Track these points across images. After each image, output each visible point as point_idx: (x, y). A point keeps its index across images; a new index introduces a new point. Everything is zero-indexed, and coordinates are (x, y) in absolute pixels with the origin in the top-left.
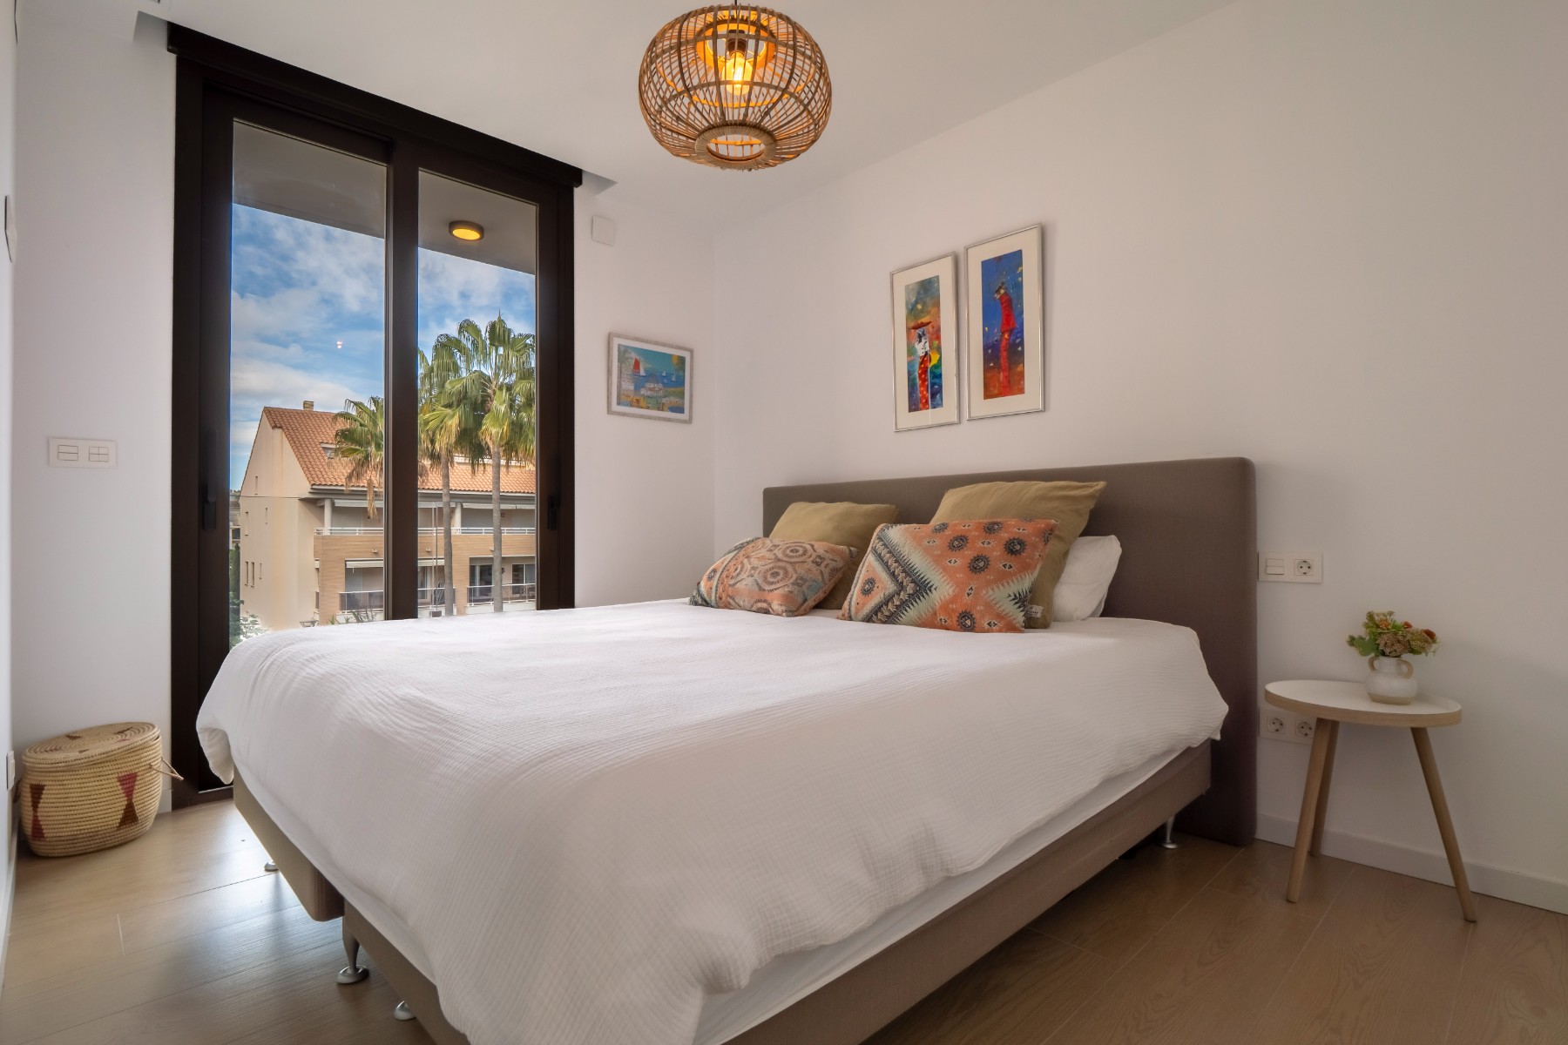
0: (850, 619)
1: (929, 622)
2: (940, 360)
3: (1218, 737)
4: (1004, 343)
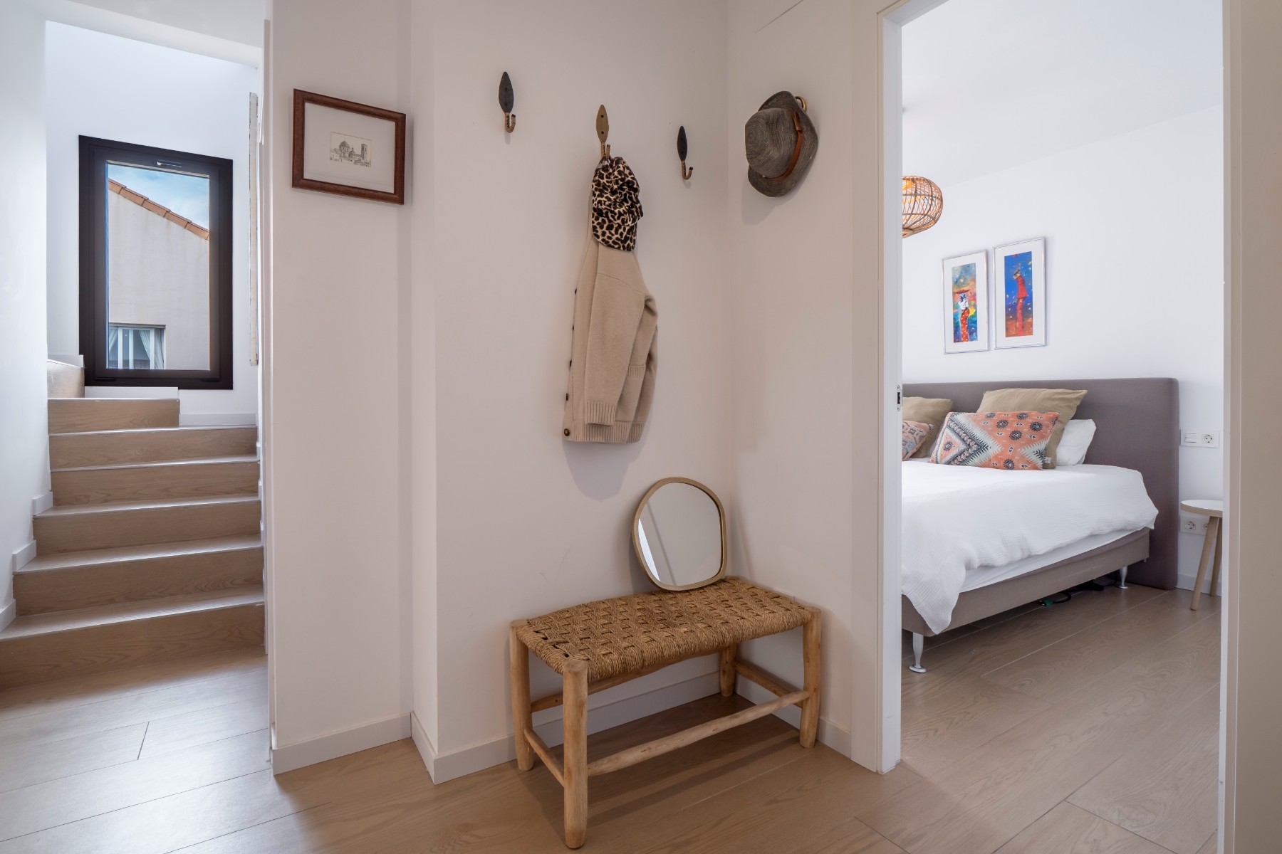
0: (937, 463)
1: (986, 465)
2: (976, 312)
3: (1153, 528)
4: (1019, 305)
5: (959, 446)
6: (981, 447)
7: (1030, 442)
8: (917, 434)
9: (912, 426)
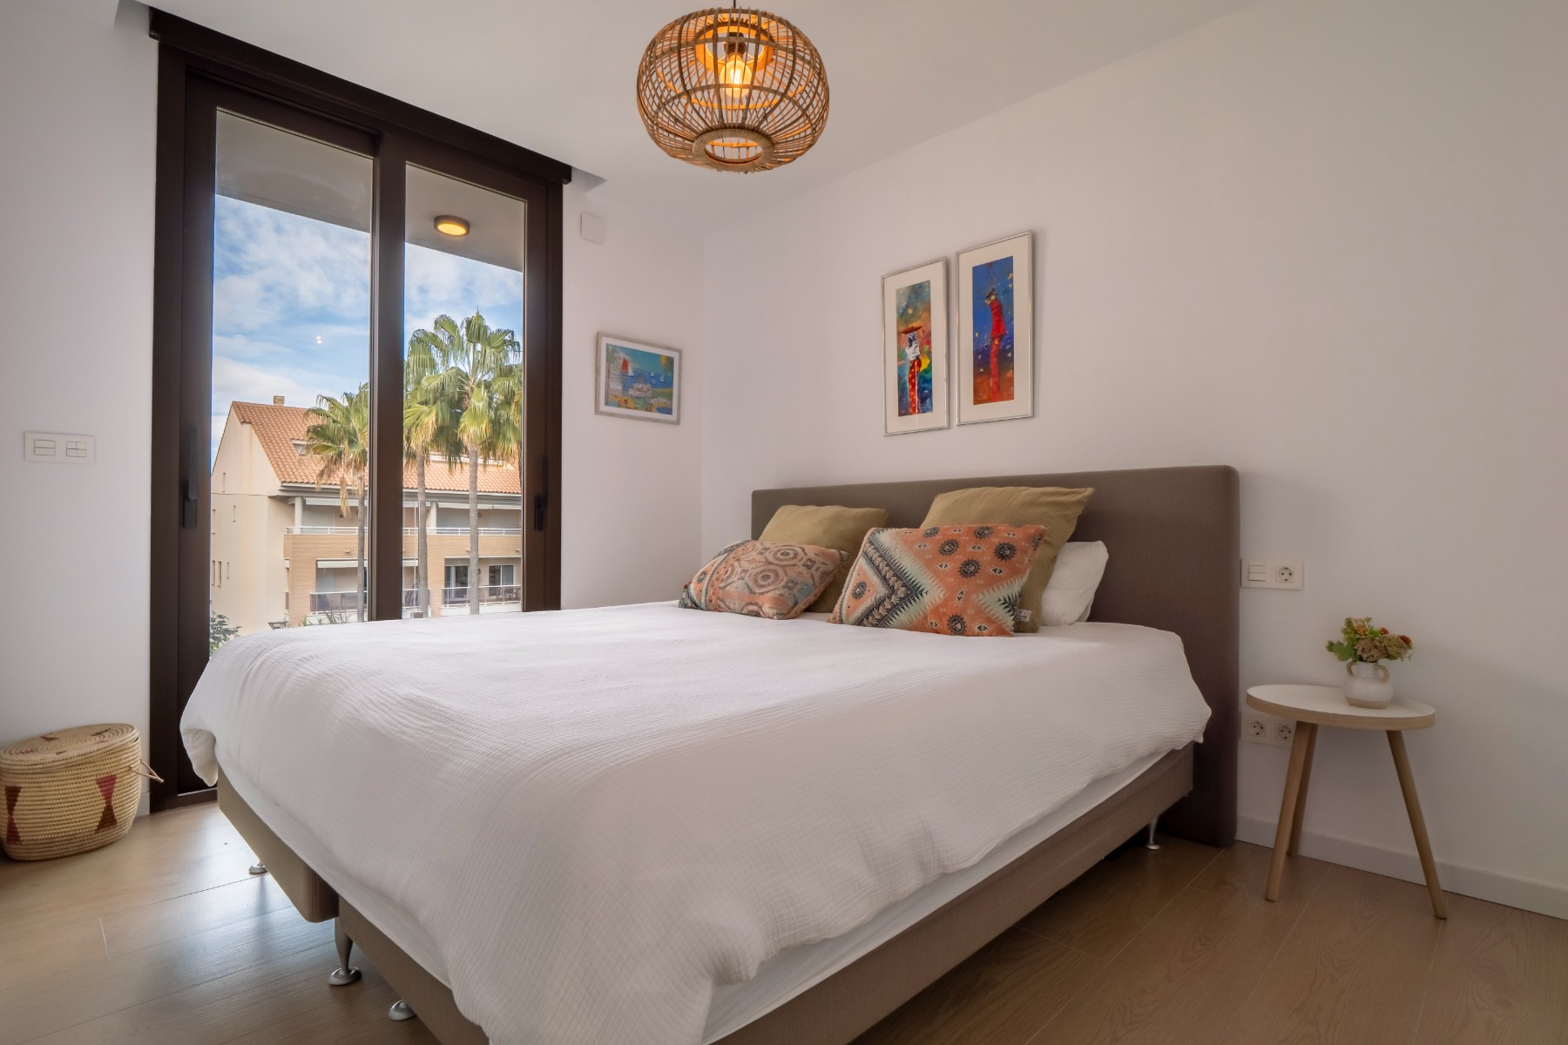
0: (841, 622)
1: (920, 626)
2: (930, 365)
3: (1201, 740)
4: (994, 349)
5: (877, 589)
6: (913, 592)
7: (992, 582)
8: (817, 569)
9: (811, 555)
